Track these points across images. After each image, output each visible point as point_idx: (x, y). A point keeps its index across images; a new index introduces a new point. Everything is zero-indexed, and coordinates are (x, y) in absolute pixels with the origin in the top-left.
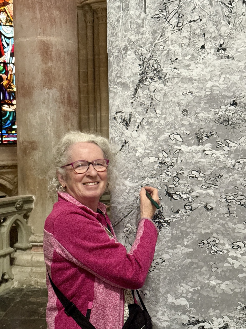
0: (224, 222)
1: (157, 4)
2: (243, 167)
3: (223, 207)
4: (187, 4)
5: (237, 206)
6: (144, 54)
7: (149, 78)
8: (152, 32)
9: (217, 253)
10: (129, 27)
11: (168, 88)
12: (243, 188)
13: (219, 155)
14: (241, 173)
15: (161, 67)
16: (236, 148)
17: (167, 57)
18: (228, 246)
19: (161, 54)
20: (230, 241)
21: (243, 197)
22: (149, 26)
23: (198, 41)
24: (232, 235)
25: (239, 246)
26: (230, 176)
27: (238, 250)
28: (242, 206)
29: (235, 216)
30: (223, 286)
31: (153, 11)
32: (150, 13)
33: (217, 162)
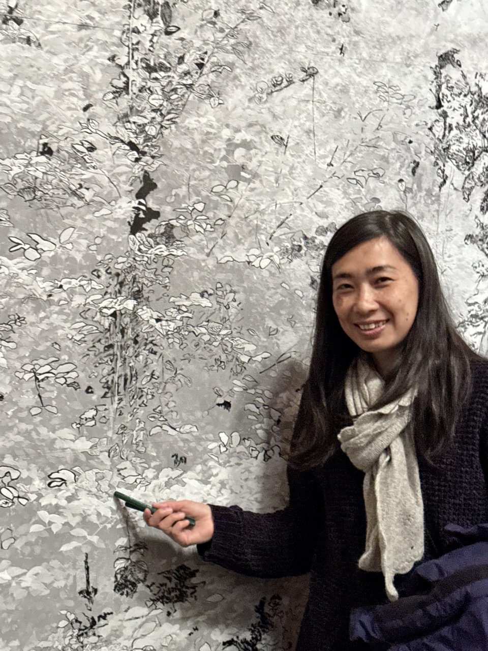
0: (30, 427)
2: (69, 296)
3: (27, 391)
5: (58, 388)
9: (13, 502)
12: (71, 345)
13: (15, 269)
14: (65, 311)
16: (52, 253)
18: (38, 484)
20: (43, 470)
21: (71, 367)
24: (48, 456)
25: (62, 480)
26: (42, 319)
27: (60, 490)
28: (70, 388)
29: (55, 410)
30: (28, 580)
33: (11, 286)
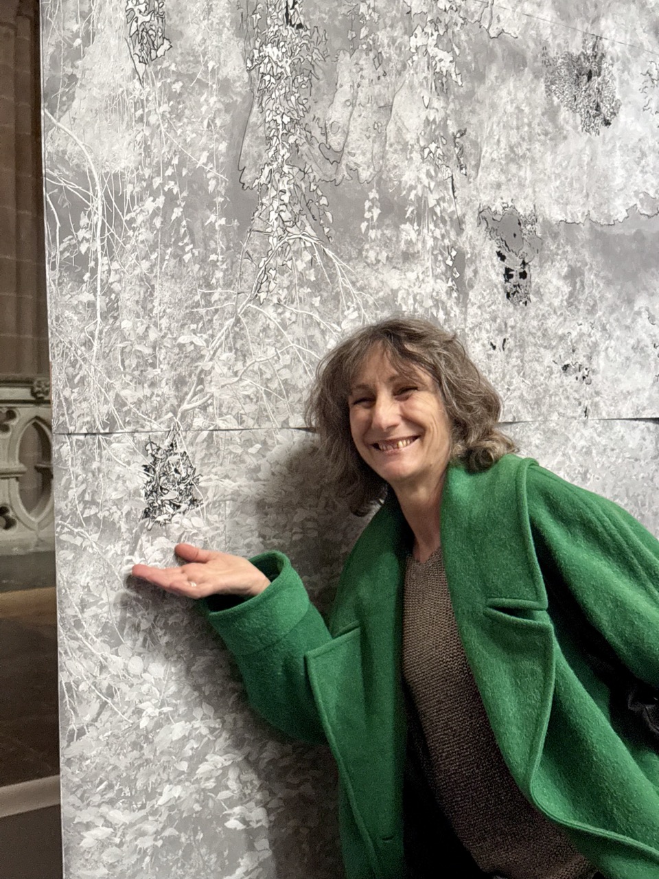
1: (186, 308)
4: (250, 316)
6: (156, 437)
7: (168, 502)
8: (175, 381)
10: (120, 365)
11: (213, 529)
15: (196, 474)
17: (208, 447)
19: (195, 437)
22: (169, 364)
31: (176, 325)
32: (169, 329)
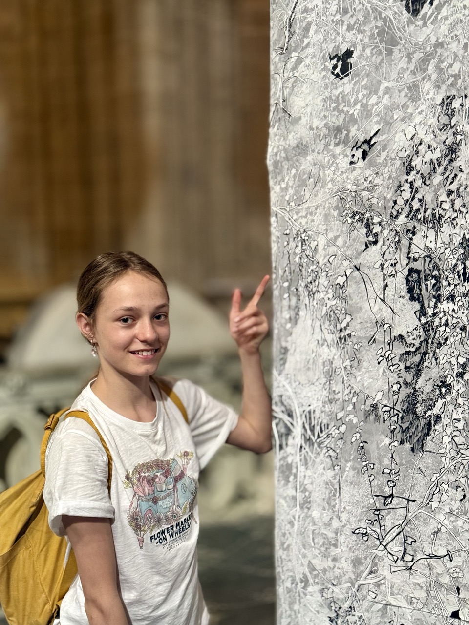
4: (422, 520)
6: (338, 599)
8: (352, 561)
10: (311, 541)
17: (382, 616)
22: (348, 547)
23: (445, 601)
31: (354, 519)
32: (348, 522)
